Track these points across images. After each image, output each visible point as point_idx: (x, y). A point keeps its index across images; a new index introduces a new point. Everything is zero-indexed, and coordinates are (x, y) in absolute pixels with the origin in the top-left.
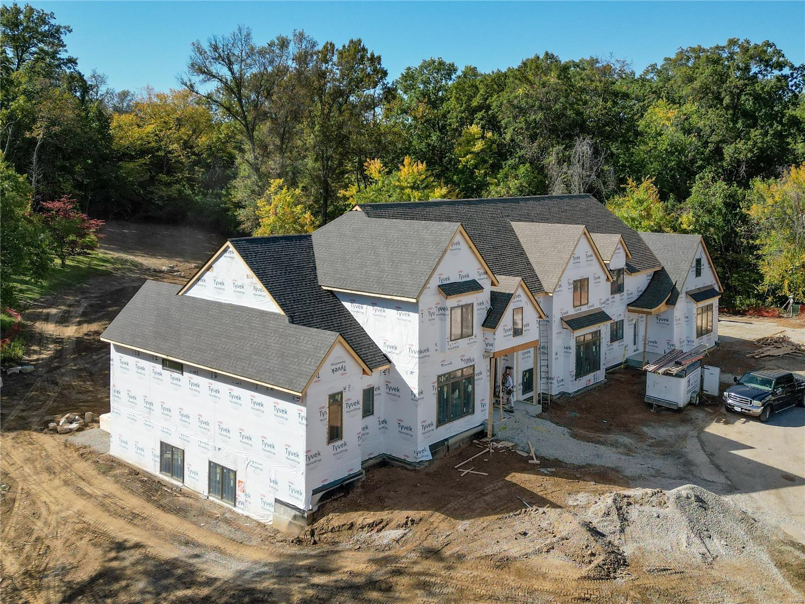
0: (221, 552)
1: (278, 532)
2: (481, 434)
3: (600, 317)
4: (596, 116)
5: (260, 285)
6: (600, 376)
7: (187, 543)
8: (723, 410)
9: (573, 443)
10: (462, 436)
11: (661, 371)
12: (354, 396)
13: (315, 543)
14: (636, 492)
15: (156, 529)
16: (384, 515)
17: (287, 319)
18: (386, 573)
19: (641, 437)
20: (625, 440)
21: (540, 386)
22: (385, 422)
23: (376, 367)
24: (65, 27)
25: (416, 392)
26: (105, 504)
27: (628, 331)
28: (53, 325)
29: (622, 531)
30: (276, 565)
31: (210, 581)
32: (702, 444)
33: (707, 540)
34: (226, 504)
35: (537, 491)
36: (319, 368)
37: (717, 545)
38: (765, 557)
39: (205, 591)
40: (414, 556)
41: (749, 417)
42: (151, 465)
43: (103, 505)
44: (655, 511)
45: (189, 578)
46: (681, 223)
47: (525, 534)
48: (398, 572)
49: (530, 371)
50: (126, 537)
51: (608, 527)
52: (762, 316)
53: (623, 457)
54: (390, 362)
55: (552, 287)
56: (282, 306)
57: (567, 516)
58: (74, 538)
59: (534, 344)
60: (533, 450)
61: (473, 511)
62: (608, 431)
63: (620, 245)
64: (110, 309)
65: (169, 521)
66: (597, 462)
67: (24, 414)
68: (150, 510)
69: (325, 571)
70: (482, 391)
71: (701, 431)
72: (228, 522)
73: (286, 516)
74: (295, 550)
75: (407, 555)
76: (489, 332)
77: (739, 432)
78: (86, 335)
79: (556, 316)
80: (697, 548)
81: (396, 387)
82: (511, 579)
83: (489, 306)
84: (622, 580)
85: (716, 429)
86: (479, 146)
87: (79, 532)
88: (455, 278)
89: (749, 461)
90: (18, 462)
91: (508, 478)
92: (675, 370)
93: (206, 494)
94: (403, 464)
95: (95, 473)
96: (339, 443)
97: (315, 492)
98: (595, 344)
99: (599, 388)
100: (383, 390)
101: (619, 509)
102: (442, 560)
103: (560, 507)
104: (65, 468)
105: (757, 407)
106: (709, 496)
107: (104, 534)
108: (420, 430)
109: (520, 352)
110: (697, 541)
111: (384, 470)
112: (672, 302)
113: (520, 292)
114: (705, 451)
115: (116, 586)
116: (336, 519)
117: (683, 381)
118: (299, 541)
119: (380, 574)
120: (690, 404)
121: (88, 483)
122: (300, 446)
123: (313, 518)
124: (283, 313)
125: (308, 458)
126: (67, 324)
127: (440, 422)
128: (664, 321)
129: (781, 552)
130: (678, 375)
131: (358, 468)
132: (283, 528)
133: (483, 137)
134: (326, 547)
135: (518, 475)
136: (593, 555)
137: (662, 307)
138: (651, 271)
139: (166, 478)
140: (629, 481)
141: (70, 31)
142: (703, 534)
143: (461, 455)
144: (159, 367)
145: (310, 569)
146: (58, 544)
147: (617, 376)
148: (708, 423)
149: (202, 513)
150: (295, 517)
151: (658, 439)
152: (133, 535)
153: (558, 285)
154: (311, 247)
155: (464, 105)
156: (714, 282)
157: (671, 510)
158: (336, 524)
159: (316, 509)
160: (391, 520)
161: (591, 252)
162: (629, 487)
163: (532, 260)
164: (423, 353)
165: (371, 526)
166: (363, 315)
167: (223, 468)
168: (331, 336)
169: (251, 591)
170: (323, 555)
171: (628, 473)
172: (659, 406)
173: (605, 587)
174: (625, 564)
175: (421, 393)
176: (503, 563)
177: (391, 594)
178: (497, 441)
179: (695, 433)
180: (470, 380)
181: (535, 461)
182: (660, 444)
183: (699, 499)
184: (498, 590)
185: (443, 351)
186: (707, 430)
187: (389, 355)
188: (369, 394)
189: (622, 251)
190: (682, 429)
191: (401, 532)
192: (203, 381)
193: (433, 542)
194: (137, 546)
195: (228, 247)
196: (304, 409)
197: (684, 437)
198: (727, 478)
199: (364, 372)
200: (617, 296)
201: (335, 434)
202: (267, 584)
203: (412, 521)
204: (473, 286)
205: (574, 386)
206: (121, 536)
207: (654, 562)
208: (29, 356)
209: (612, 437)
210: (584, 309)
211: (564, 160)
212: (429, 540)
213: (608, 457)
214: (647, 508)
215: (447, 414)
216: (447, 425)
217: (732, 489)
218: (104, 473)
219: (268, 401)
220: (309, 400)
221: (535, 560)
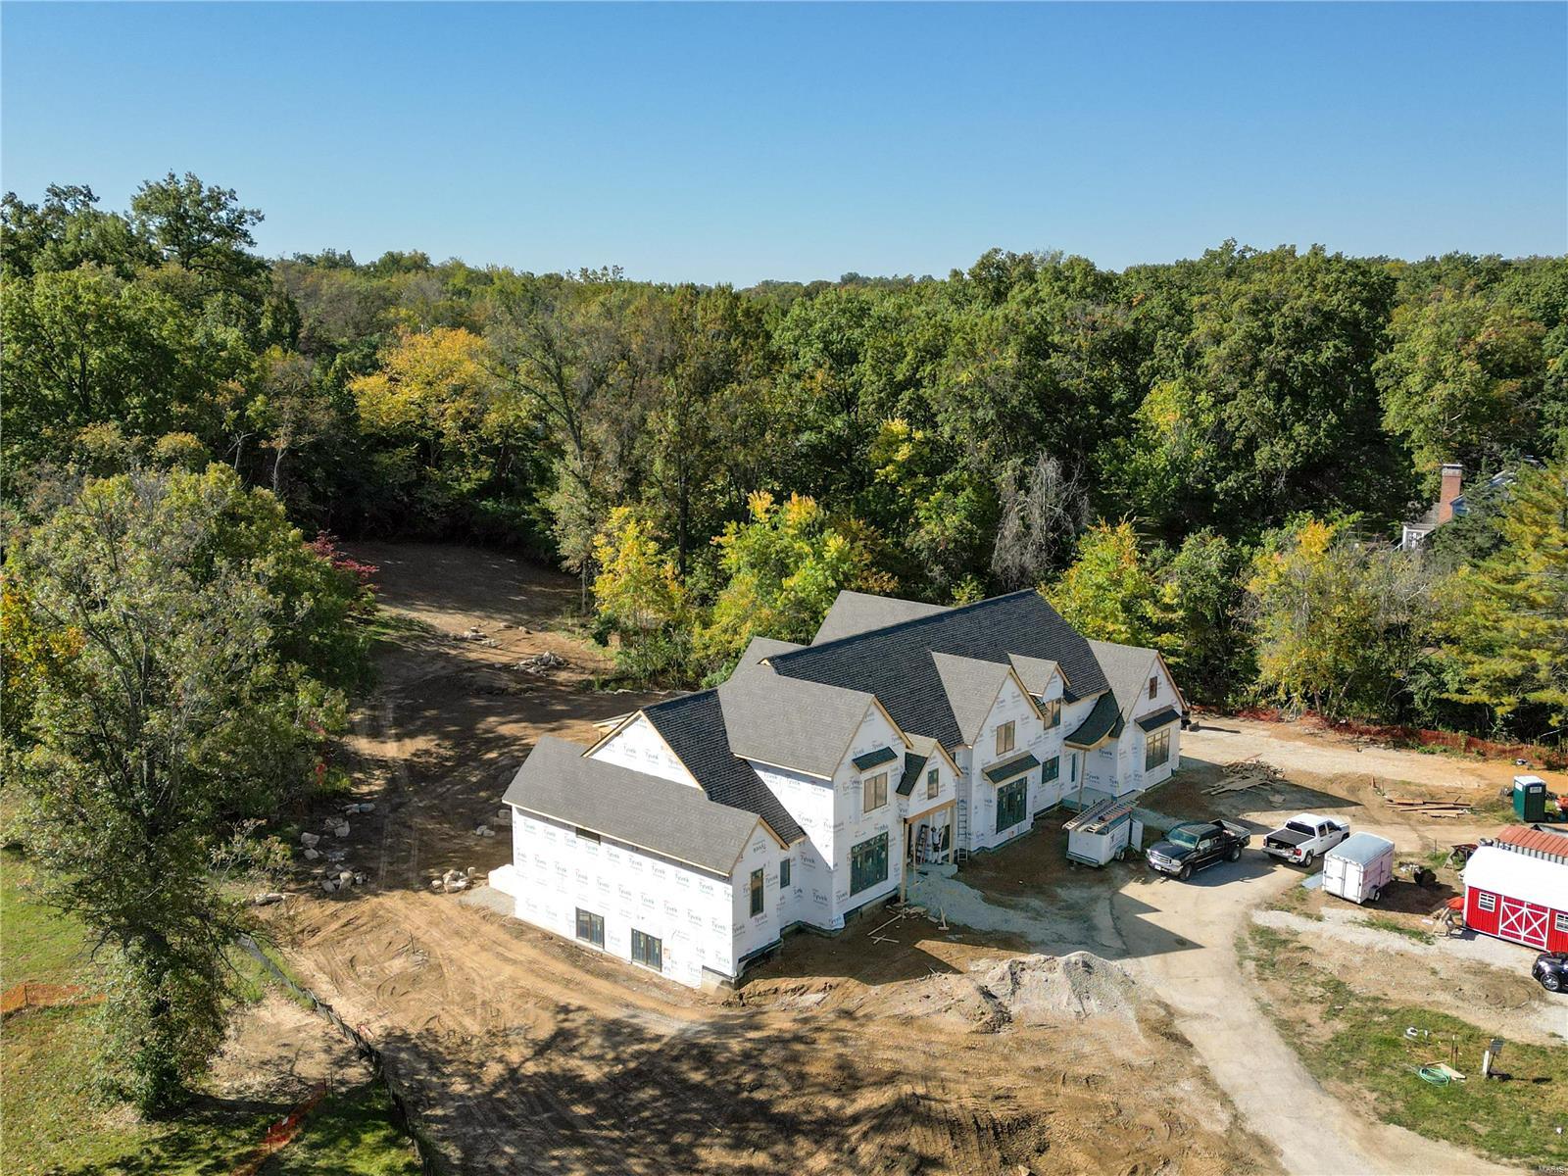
0: (662, 1014)
1: (706, 995)
2: (894, 899)
3: (1028, 762)
4: (1078, 391)
5: (675, 758)
6: (1026, 825)
7: (627, 1006)
8: (1147, 868)
9: (984, 908)
10: (875, 902)
11: (1080, 830)
12: (773, 871)
13: (744, 1005)
14: (1031, 958)
15: (593, 993)
16: (804, 981)
17: (706, 795)
18: (810, 1030)
19: (1053, 898)
20: (1035, 903)
21: (956, 843)
22: (800, 891)
23: (792, 841)
24: (252, 213)
25: (831, 864)
26: (532, 968)
27: (1064, 769)
28: (365, 740)
29: (1013, 993)
30: (712, 1025)
31: (658, 1038)
32: (1112, 907)
33: (1085, 1001)
34: (652, 970)
35: (944, 958)
36: (743, 850)
37: (1093, 1004)
38: (1131, 1014)
39: (656, 1047)
40: (832, 1016)
41: (1168, 875)
42: (568, 930)
43: (532, 971)
44: (1044, 976)
45: (637, 1034)
46: (1164, 595)
47: (928, 997)
48: (819, 1029)
49: (947, 828)
50: (568, 1001)
51: (1001, 991)
52: (1259, 719)
53: (1031, 922)
54: (805, 834)
55: (972, 739)
56: (700, 781)
57: (965, 981)
58: (519, 1002)
59: (951, 804)
60: (943, 916)
61: (884, 977)
62: (1020, 893)
63: (1056, 673)
64: (427, 714)
65: (603, 986)
66: (1005, 928)
67: (394, 868)
68: (579, 975)
69: (757, 1028)
70: (896, 856)
71: (1116, 892)
72: (656, 985)
73: (714, 982)
74: (725, 1011)
75: (826, 1016)
76: (903, 798)
77: (1154, 894)
78: (414, 755)
79: (977, 768)
80: (1076, 1006)
81: (812, 858)
82: (913, 1034)
83: (903, 770)
84: (1005, 1033)
85: (1133, 890)
86: (904, 452)
87: (521, 996)
88: (869, 749)
89: (1151, 925)
90: (423, 926)
91: (917, 946)
92: (1097, 827)
93: (630, 958)
94: (819, 931)
95: (507, 937)
96: (760, 915)
97: (740, 960)
98: (1020, 793)
99: (1024, 839)
100: (799, 861)
101: (1013, 974)
102: (855, 1019)
103: (960, 973)
104: (475, 932)
105: (1176, 866)
106: (1097, 961)
107: (545, 998)
108: (835, 900)
109: (937, 814)
110: (1075, 1001)
111: (800, 939)
112: (1115, 734)
113: (936, 753)
114: (1112, 914)
115: (576, 1042)
116: (761, 985)
117: (1106, 839)
118: (729, 1004)
119: (804, 1031)
120: (1114, 859)
121: (506, 948)
122: (727, 919)
123: (740, 983)
124: (701, 789)
125: (734, 930)
126: (382, 739)
127: (854, 891)
128: (1107, 754)
129: (1146, 1010)
130: (1100, 832)
131: (777, 937)
132: (712, 992)
133: (910, 439)
134: (754, 1009)
135: (927, 942)
136: (983, 1014)
137: (1105, 740)
138: (1097, 696)
139: (584, 943)
140: (1028, 947)
141: (261, 219)
142: (1082, 995)
143: (875, 922)
144: (572, 835)
145: (744, 1027)
146: (505, 1007)
147: (1046, 822)
148: (1125, 882)
149: (630, 977)
150: (722, 983)
151: (1071, 901)
152: (574, 1000)
153: (979, 734)
154: (718, 705)
155: (884, 379)
156: (1176, 699)
157: (1059, 975)
158: (762, 990)
159: (741, 975)
160: (811, 986)
161: (1018, 692)
162: (1029, 953)
163: (952, 703)
164: (838, 827)
165: (794, 990)
166: (777, 785)
167: (647, 936)
168: (752, 818)
169: (696, 1045)
170: (752, 1016)
171: (1031, 938)
172: (1080, 864)
173: (989, 1039)
174: (1010, 1020)
175: (835, 865)
176: (908, 1021)
177: (815, 1046)
178: (910, 906)
179: (1107, 895)
180: (884, 847)
181: (945, 928)
182: (1070, 907)
183: (1086, 965)
184: (902, 1043)
185: (857, 823)
186: (1122, 891)
187: (804, 827)
188: (785, 866)
189: (1059, 679)
190: (1097, 890)
191: (820, 996)
192: (625, 854)
193: (848, 1005)
194: (580, 1009)
195: (640, 716)
196: (730, 887)
197: (1095, 900)
198: (1124, 943)
199: (782, 848)
200: (1052, 731)
201: (757, 906)
202: (709, 1039)
203: (831, 986)
204: (886, 755)
205: (993, 841)
206: (563, 1001)
207: (1035, 1019)
208: (358, 788)
209: (1023, 900)
210: (1009, 754)
211: (1022, 483)
212: (846, 1003)
213: (1015, 921)
214: (1037, 973)
215: (859, 882)
216: (861, 893)
217: (1125, 953)
218: (516, 937)
219: (694, 877)
220: (734, 878)
221: (936, 1019)
